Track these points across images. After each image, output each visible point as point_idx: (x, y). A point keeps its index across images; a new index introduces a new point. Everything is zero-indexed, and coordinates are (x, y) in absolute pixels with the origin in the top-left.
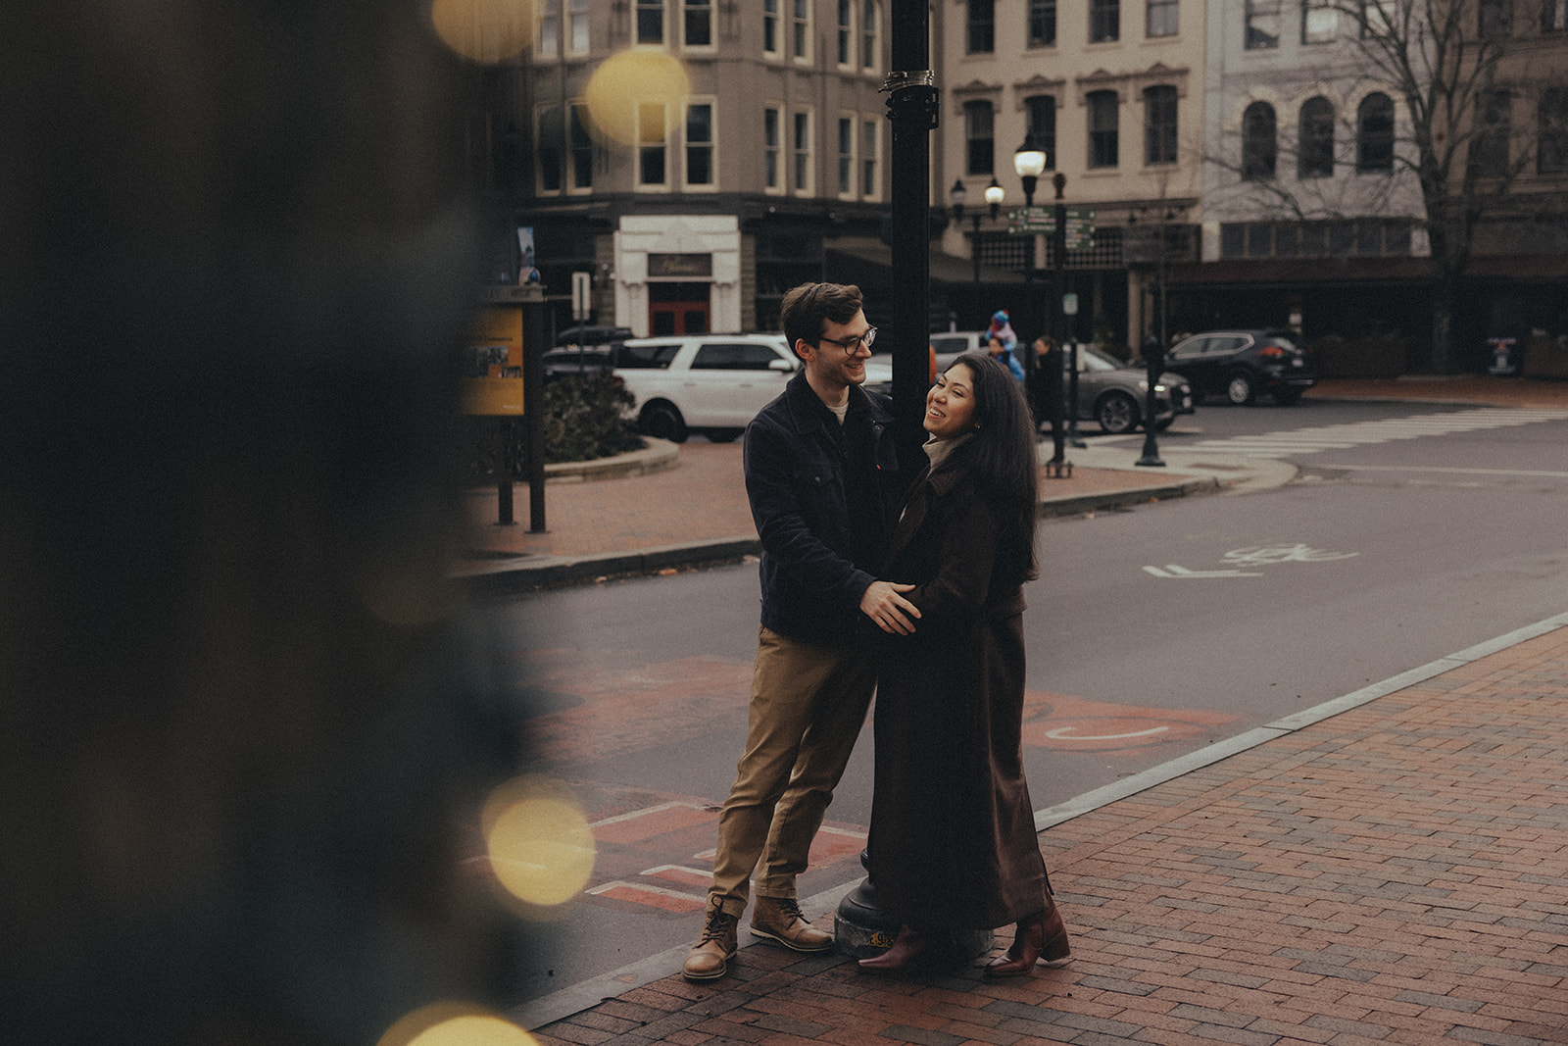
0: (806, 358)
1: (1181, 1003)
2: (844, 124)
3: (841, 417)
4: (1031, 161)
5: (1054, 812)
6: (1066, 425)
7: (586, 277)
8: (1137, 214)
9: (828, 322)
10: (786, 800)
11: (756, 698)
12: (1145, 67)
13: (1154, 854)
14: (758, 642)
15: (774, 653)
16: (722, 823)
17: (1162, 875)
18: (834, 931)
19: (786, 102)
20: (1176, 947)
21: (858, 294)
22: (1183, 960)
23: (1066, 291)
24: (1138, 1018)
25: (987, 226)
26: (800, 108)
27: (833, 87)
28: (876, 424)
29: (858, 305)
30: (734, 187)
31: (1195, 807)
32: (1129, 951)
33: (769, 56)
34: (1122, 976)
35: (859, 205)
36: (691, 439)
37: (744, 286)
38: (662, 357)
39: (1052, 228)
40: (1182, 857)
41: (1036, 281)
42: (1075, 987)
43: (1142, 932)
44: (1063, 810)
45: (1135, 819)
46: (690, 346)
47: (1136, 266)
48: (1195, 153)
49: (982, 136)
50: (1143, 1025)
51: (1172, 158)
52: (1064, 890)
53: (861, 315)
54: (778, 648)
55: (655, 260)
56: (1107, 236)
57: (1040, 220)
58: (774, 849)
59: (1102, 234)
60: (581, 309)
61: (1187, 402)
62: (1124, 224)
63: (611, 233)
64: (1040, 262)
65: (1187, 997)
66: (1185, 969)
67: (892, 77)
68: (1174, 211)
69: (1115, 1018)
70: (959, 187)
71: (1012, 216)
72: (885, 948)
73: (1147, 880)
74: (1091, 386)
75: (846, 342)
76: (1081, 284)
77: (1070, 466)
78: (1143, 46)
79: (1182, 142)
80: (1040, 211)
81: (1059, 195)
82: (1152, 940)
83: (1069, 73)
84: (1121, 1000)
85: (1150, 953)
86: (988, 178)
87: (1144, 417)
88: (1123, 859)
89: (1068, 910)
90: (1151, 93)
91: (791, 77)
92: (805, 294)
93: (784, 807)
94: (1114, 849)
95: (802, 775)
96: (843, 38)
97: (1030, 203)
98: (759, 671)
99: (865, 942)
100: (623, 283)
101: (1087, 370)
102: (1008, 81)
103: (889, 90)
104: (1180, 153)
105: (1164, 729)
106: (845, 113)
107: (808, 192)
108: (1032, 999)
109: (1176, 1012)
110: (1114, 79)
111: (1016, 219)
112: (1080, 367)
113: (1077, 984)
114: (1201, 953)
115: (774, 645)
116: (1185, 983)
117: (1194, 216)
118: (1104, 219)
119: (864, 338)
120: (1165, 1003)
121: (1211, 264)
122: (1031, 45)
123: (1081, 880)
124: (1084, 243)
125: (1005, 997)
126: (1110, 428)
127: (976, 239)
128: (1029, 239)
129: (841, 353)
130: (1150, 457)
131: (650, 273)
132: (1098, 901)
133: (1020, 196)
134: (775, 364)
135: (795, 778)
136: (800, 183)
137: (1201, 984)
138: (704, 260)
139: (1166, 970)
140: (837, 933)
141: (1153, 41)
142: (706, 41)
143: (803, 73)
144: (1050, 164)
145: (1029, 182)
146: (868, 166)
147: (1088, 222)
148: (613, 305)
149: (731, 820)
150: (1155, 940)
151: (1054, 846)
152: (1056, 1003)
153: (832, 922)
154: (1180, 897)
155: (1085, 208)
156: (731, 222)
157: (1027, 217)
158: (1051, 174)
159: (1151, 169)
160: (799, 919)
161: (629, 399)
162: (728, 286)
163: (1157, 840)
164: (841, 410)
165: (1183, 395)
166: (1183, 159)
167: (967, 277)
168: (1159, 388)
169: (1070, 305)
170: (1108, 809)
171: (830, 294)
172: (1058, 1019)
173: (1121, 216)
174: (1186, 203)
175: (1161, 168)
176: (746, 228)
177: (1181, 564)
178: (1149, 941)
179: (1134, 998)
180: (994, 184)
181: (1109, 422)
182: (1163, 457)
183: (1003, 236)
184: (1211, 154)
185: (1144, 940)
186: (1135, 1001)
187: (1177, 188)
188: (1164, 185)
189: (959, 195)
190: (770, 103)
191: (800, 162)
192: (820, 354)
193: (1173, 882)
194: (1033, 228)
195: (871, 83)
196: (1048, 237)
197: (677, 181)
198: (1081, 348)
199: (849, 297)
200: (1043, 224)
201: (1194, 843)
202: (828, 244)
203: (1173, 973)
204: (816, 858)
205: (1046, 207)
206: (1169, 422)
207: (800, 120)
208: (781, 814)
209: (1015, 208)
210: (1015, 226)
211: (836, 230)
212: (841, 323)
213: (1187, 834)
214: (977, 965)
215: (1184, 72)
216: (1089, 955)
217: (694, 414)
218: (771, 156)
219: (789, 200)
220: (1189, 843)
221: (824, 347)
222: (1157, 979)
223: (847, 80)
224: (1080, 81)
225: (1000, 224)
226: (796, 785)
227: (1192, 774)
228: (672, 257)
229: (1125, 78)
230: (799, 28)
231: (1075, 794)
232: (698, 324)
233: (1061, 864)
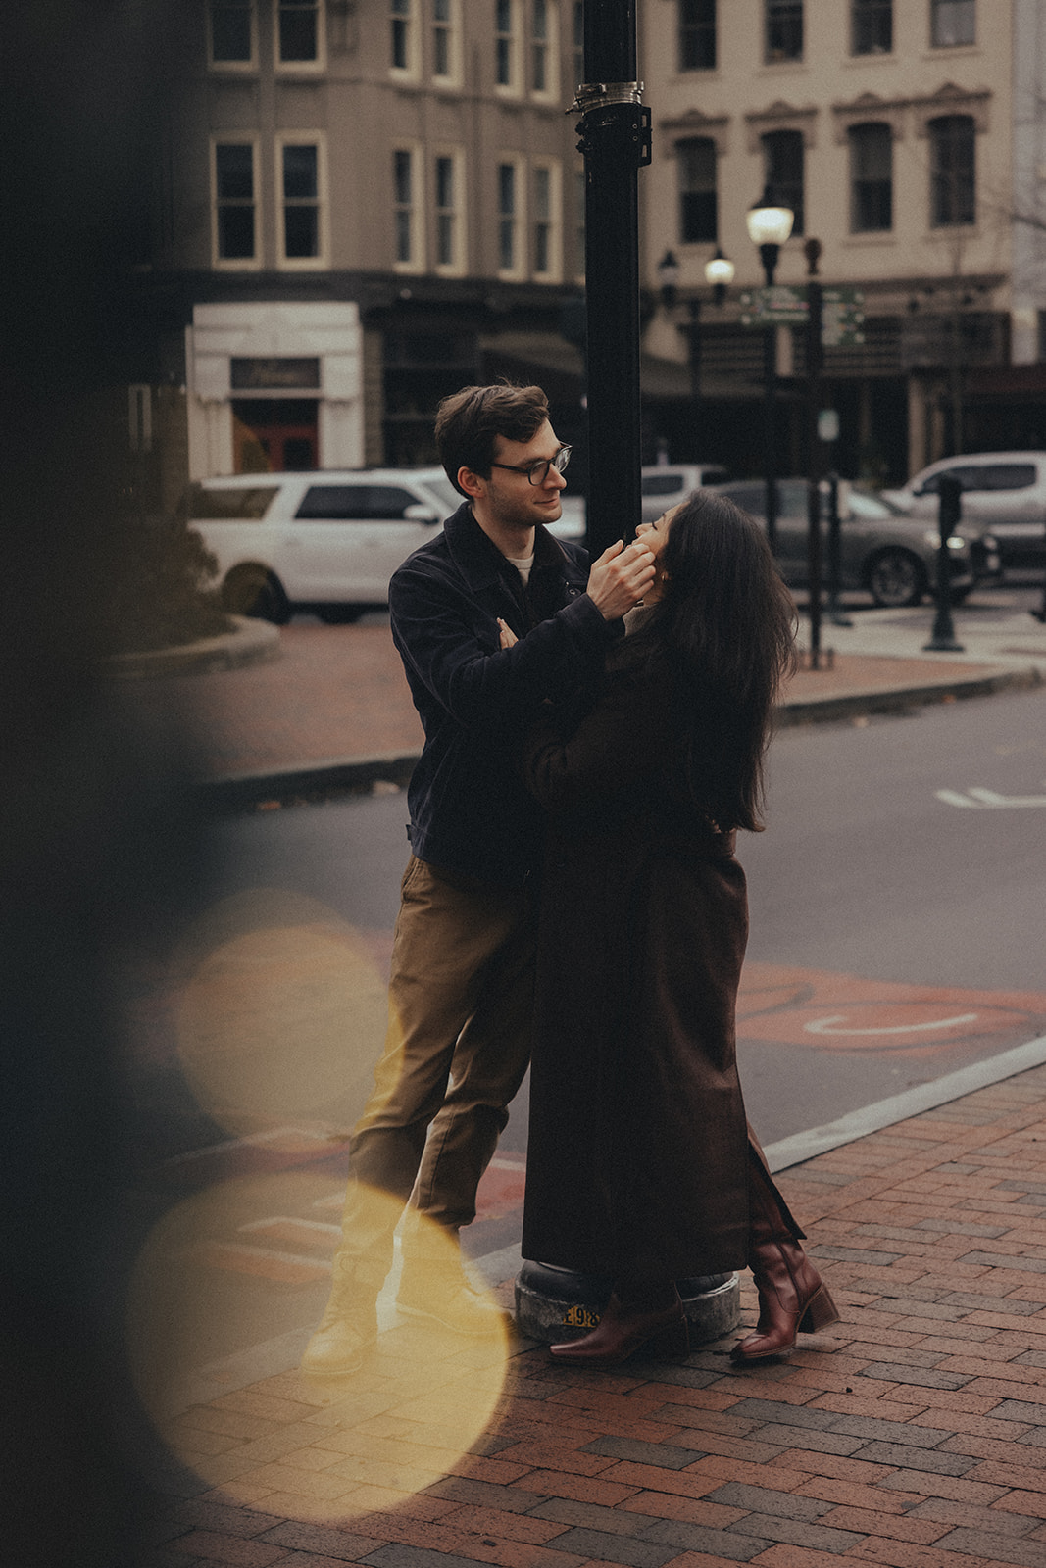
0: (472, 493)
1: (1007, 1399)
2: (506, 172)
3: (525, 574)
4: (773, 222)
5: (821, 1135)
6: (825, 597)
7: (147, 390)
8: (921, 297)
9: (501, 441)
10: (442, 1120)
11: (398, 977)
12: (929, 88)
13: (961, 1192)
14: (400, 897)
15: (423, 913)
16: (351, 1154)
17: (973, 1221)
18: (514, 1306)
19: (422, 138)
20: (997, 1320)
21: (542, 398)
22: (1006, 1338)
23: (823, 406)
24: (949, 1421)
25: (709, 316)
26: (444, 149)
27: (490, 120)
28: (570, 587)
29: (543, 415)
30: (351, 262)
31: (1019, 1124)
32: (931, 1327)
33: (398, 75)
34: (922, 1362)
35: (529, 287)
36: (296, 620)
37: (367, 400)
38: (253, 503)
39: (801, 317)
40: (1002, 1195)
41: (781, 393)
42: (856, 1378)
43: (949, 1300)
44: (831, 1132)
45: (934, 1144)
46: (293, 487)
47: (920, 372)
48: (1001, 210)
49: (701, 187)
50: (955, 1431)
51: (969, 218)
52: (838, 1244)
53: (547, 431)
54: (428, 906)
55: (243, 368)
56: (880, 328)
57: (786, 306)
58: (427, 1191)
59: (872, 326)
60: (141, 435)
61: (993, 562)
62: (902, 312)
63: (182, 330)
64: (785, 366)
65: (1013, 1390)
66: (1012, 1352)
67: (584, 91)
68: (973, 293)
69: (914, 1421)
70: (669, 261)
71: (746, 299)
72: (586, 1328)
73: (954, 1228)
74: (859, 541)
75: (528, 468)
76: (844, 398)
77: (831, 653)
78: (927, 59)
79: (984, 196)
80: (785, 294)
81: (813, 269)
82: (963, 1312)
83: (823, 100)
84: (923, 1396)
85: (959, 1329)
86: (708, 248)
87: (933, 583)
88: (921, 1199)
89: (844, 1271)
90: (939, 127)
91: (431, 106)
92: (468, 403)
93: (440, 1131)
94: (905, 1186)
95: (464, 1083)
96: (502, 49)
97: (770, 281)
98: (401, 938)
99: (558, 1320)
100: (199, 400)
101: (854, 517)
102: (737, 110)
103: (580, 110)
104: (980, 210)
105: (969, 1018)
106: (506, 156)
107: (456, 268)
108: (797, 1397)
109: (998, 1412)
110: (885, 106)
111: (752, 304)
112: (843, 513)
113: (859, 1374)
114: (1032, 1329)
115: (424, 902)
116: (1009, 1371)
117: (1000, 299)
118: (876, 305)
119: (553, 460)
120: (985, 1399)
121: (1025, 369)
122: (770, 59)
123: (861, 1230)
124: (849, 335)
125: (757, 1394)
126: (886, 598)
127: (694, 335)
128: (766, 334)
129: (524, 484)
130: (943, 637)
131: (235, 383)
132: (886, 1259)
133: (756, 273)
134: (414, 512)
135: (454, 1088)
136: (444, 254)
137: (1033, 1372)
138: (309, 368)
139: (984, 1354)
140: (518, 1309)
141: (940, 52)
142: (310, 54)
143: (447, 99)
144: (798, 227)
145: (769, 253)
146: (540, 232)
147: (853, 307)
148: (185, 430)
149: (366, 1148)
150: (968, 1312)
151: (821, 1182)
152: (829, 1402)
153: (512, 1293)
154: (1000, 1251)
155: (848, 290)
156: (345, 314)
157: (768, 301)
158: (799, 242)
159: (940, 233)
160: (465, 1290)
161: (210, 563)
162: (342, 403)
163: (967, 1171)
164: (525, 563)
165: (986, 552)
166: (985, 220)
167: (680, 388)
168: (955, 543)
169: (828, 427)
170: (897, 1130)
171: (503, 401)
172: (832, 1424)
173: (897, 301)
174: (988, 282)
175: (953, 231)
176: (370, 320)
177: (992, 787)
178: (958, 1314)
179: (941, 1393)
180: (719, 255)
181: (885, 590)
182: (961, 639)
183: (734, 330)
184: (1024, 212)
185: (951, 1313)
186: (942, 1399)
187: (978, 258)
188: (957, 255)
189: (669, 272)
190: (401, 143)
191: (443, 226)
192: (492, 487)
193: (990, 1230)
194: (777, 316)
195: (544, 113)
196: (797, 329)
197: (270, 255)
198: (844, 487)
199: (531, 402)
200: (789, 311)
201: (1019, 1176)
202: (485, 343)
203: (994, 1357)
204: (487, 1204)
205: (794, 289)
206: (967, 590)
207: (443, 167)
208: (436, 1140)
209: (749, 290)
210: (752, 315)
211: (495, 322)
212: (520, 441)
213: (1009, 1163)
214: (717, 1350)
215: (984, 96)
216: (875, 1334)
217: (299, 584)
218: (403, 217)
219: (429, 281)
220: (1011, 1176)
221: (499, 477)
222: (970, 1367)
223: (509, 109)
224: (839, 110)
225: (727, 314)
226: (456, 1098)
227: (1012, 1081)
228: (264, 362)
229: (902, 104)
230: (441, 35)
231: (847, 1111)
232: (302, 455)
233: (831, 1207)
